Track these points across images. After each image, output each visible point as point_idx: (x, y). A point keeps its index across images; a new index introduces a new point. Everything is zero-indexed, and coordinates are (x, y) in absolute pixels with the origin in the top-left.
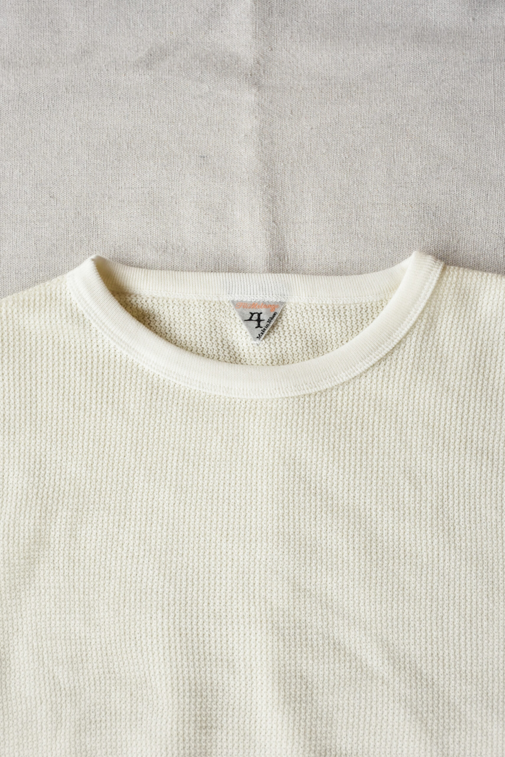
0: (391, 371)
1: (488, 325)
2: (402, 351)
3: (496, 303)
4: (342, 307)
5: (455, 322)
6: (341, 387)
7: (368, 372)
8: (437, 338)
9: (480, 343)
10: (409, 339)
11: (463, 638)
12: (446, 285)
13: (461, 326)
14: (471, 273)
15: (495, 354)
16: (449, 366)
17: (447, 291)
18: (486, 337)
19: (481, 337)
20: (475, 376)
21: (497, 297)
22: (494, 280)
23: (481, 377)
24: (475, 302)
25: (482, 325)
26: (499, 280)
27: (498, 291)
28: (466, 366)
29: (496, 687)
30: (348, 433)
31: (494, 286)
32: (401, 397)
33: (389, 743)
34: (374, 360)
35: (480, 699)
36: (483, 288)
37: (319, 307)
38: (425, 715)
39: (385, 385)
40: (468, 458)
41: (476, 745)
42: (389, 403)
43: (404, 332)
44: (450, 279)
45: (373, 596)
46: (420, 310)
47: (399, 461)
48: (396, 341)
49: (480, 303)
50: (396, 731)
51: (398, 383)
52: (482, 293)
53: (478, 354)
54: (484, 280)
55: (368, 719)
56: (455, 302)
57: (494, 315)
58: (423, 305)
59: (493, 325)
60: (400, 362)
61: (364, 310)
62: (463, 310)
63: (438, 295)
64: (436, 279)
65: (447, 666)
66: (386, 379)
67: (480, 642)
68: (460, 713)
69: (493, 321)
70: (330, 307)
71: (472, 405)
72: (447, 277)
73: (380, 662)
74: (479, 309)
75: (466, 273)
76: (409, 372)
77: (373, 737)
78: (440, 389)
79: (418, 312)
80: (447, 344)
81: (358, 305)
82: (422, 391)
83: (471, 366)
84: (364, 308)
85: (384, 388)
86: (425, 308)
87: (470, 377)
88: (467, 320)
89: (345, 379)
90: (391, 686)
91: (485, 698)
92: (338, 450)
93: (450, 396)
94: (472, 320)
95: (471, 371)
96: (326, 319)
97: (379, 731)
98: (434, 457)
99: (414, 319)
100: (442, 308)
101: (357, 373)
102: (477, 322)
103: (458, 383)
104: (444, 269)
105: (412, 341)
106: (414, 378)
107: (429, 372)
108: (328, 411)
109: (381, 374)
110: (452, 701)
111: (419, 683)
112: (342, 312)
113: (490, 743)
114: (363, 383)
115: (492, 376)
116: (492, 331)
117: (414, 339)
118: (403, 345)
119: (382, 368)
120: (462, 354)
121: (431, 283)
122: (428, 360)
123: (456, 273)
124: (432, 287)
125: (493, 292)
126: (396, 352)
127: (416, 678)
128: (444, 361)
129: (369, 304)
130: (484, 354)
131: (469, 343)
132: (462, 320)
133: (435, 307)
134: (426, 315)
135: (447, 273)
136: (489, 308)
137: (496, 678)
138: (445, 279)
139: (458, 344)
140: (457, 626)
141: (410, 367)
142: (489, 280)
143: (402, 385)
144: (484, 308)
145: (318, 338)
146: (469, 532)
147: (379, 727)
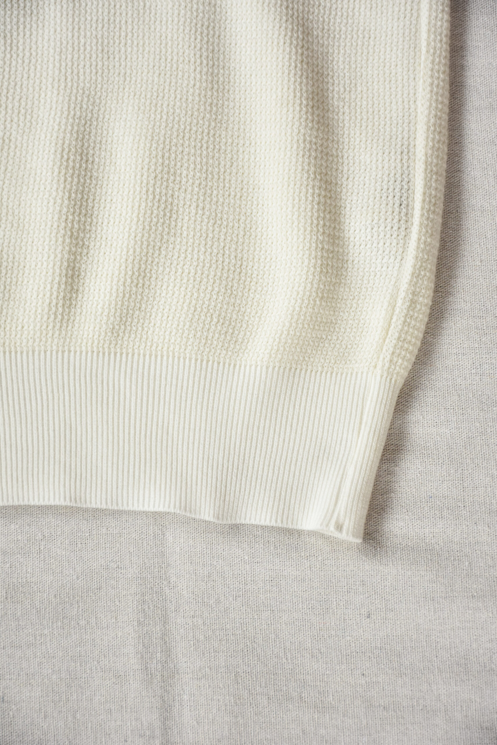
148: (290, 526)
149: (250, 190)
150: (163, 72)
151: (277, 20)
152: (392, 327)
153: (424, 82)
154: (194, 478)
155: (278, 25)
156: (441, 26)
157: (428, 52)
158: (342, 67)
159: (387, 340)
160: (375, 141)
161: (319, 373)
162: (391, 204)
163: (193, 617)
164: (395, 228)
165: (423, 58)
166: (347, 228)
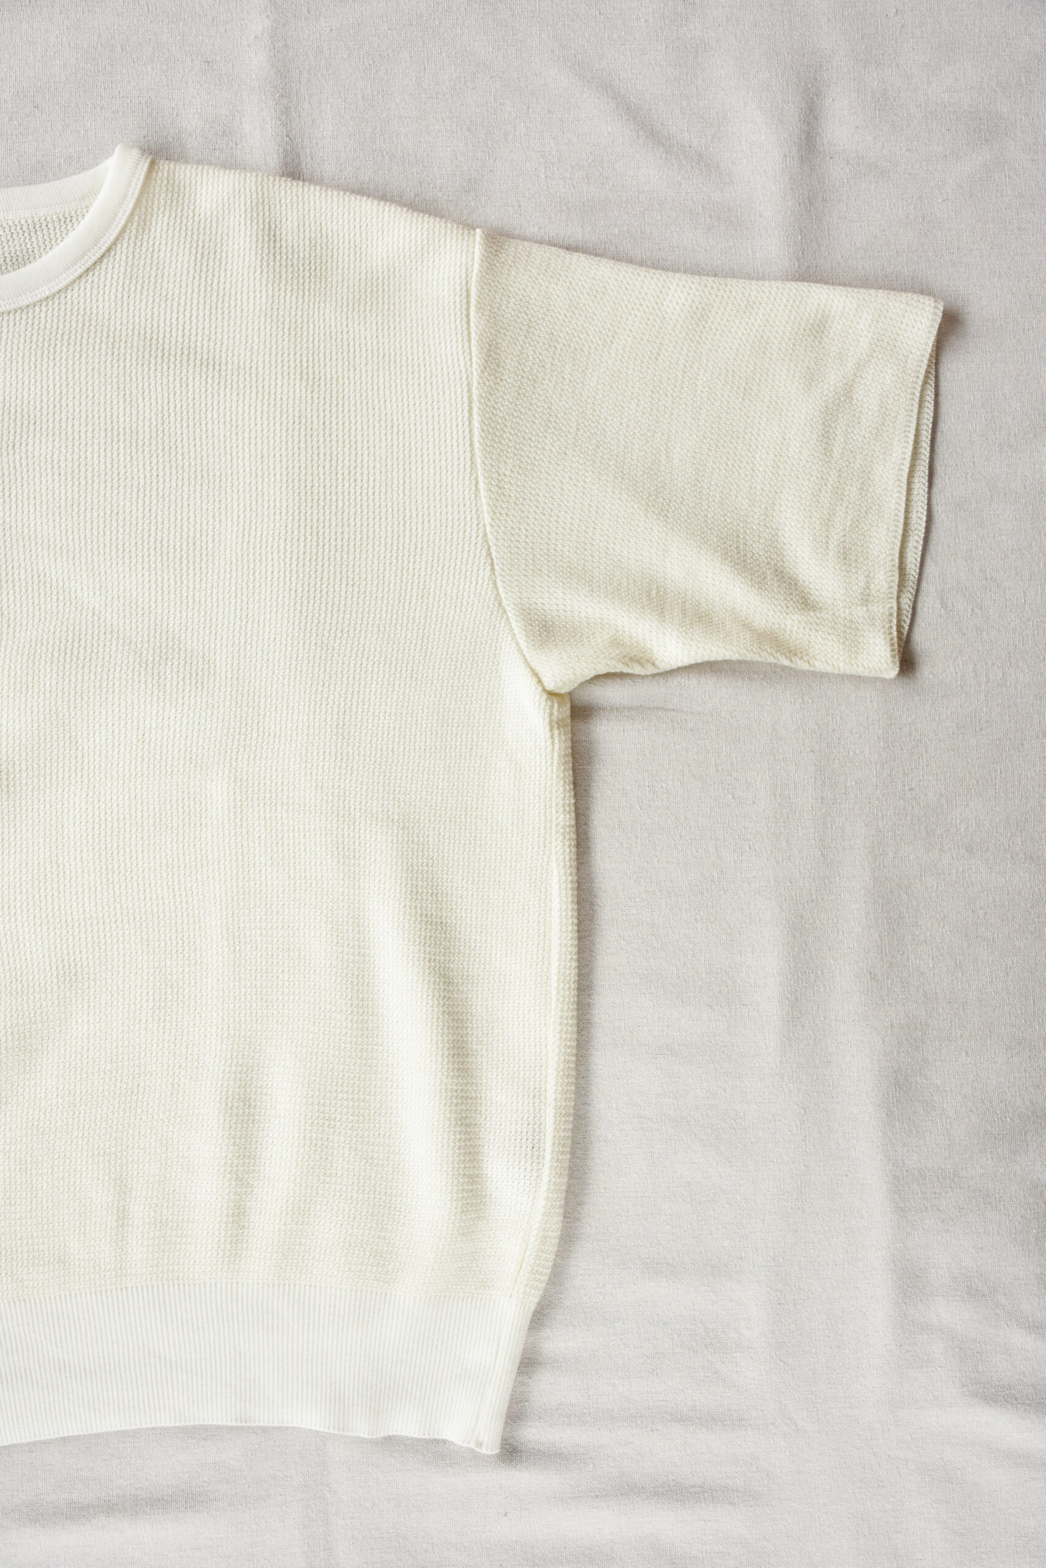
0: (100, 282)
1: (209, 226)
2: (111, 260)
3: (215, 200)
4: (43, 219)
5: (172, 223)
6: (45, 303)
7: (75, 285)
8: (151, 243)
9: (201, 245)
10: (119, 246)
11: (185, 562)
12: (156, 181)
13: (178, 228)
14: (183, 167)
15: (219, 257)
16: (166, 274)
17: (158, 188)
18: (208, 239)
19: (201, 239)
20: (196, 283)
21: (215, 192)
22: (211, 173)
23: (203, 283)
24: (193, 201)
25: (202, 226)
26: (216, 173)
27: (216, 185)
28: (185, 272)
29: (221, 612)
30: (52, 350)
31: (211, 180)
32: (113, 311)
33: (99, 677)
34: (80, 271)
35: (202, 626)
36: (199, 183)
37: (16, 223)
38: (139, 646)
39: (94, 299)
40: (191, 371)
41: (197, 674)
42: (100, 318)
43: (112, 238)
44: (160, 174)
45: (82, 523)
46: (129, 210)
47: (111, 377)
48: (104, 248)
49: (198, 201)
50: (107, 664)
51: (109, 295)
52: (199, 189)
53: (199, 258)
54: (200, 174)
55: (75, 653)
56: (169, 202)
57: (215, 213)
58: (131, 205)
59: (214, 225)
60: (110, 272)
61: (68, 220)
62: (180, 210)
63: (148, 193)
64: (143, 174)
65: (166, 593)
66: (95, 292)
67: (204, 566)
68: (180, 642)
69: (214, 220)
70: (30, 221)
71: (195, 315)
72: (157, 173)
73: (91, 593)
74: (198, 208)
75: (178, 168)
76: (121, 283)
77: (81, 671)
78: (157, 300)
79: (127, 214)
80: (163, 249)
81: (61, 215)
82: (137, 303)
83: (192, 272)
84: (68, 217)
85: (94, 301)
86: (134, 209)
87: (190, 284)
88: (185, 221)
89: (48, 293)
90: (103, 618)
91: (208, 625)
92: (41, 370)
93: (169, 306)
94: (191, 221)
95: (192, 278)
96: (26, 235)
97: (88, 664)
98: (152, 371)
99: (123, 222)
100: (156, 209)
101: (61, 286)
102: (196, 222)
103: (177, 292)
104: (153, 163)
105: (123, 248)
106: (127, 289)
107: (144, 282)
108: (30, 329)
109: (89, 287)
110: (171, 630)
111: (134, 613)
112: (44, 225)
113: (212, 672)
114: (69, 297)
115: (216, 282)
116: (214, 233)
117: (125, 246)
118: (113, 253)
119: (90, 281)
120: (180, 260)
121: (138, 179)
122: (142, 268)
123: (166, 167)
124: (140, 184)
125: (211, 187)
126: (105, 261)
127: (131, 608)
128: (161, 268)
129: (73, 212)
130: (206, 257)
131: (188, 246)
132: (179, 221)
133: (146, 208)
134: (136, 218)
135: (156, 167)
136: (209, 207)
137: (222, 603)
138: (155, 174)
139: (176, 248)
140: (179, 550)
141: (122, 277)
142: (205, 174)
143: (113, 297)
144: (203, 207)
145: (18, 253)
146: (193, 450)
147: (87, 660)
148: (436, 1437)
149: (398, 1129)
150: (317, 1021)
151: (421, 974)
152: (525, 1261)
153: (555, 1029)
154: (351, 1398)
155: (421, 978)
156: (570, 974)
157: (557, 1000)
158: (480, 1011)
159: (521, 1273)
160: (510, 1083)
161: (461, 1299)
162: (524, 1148)
163: (352, 1518)
164: (528, 1170)
165: (553, 1005)
166: (485, 1166)
